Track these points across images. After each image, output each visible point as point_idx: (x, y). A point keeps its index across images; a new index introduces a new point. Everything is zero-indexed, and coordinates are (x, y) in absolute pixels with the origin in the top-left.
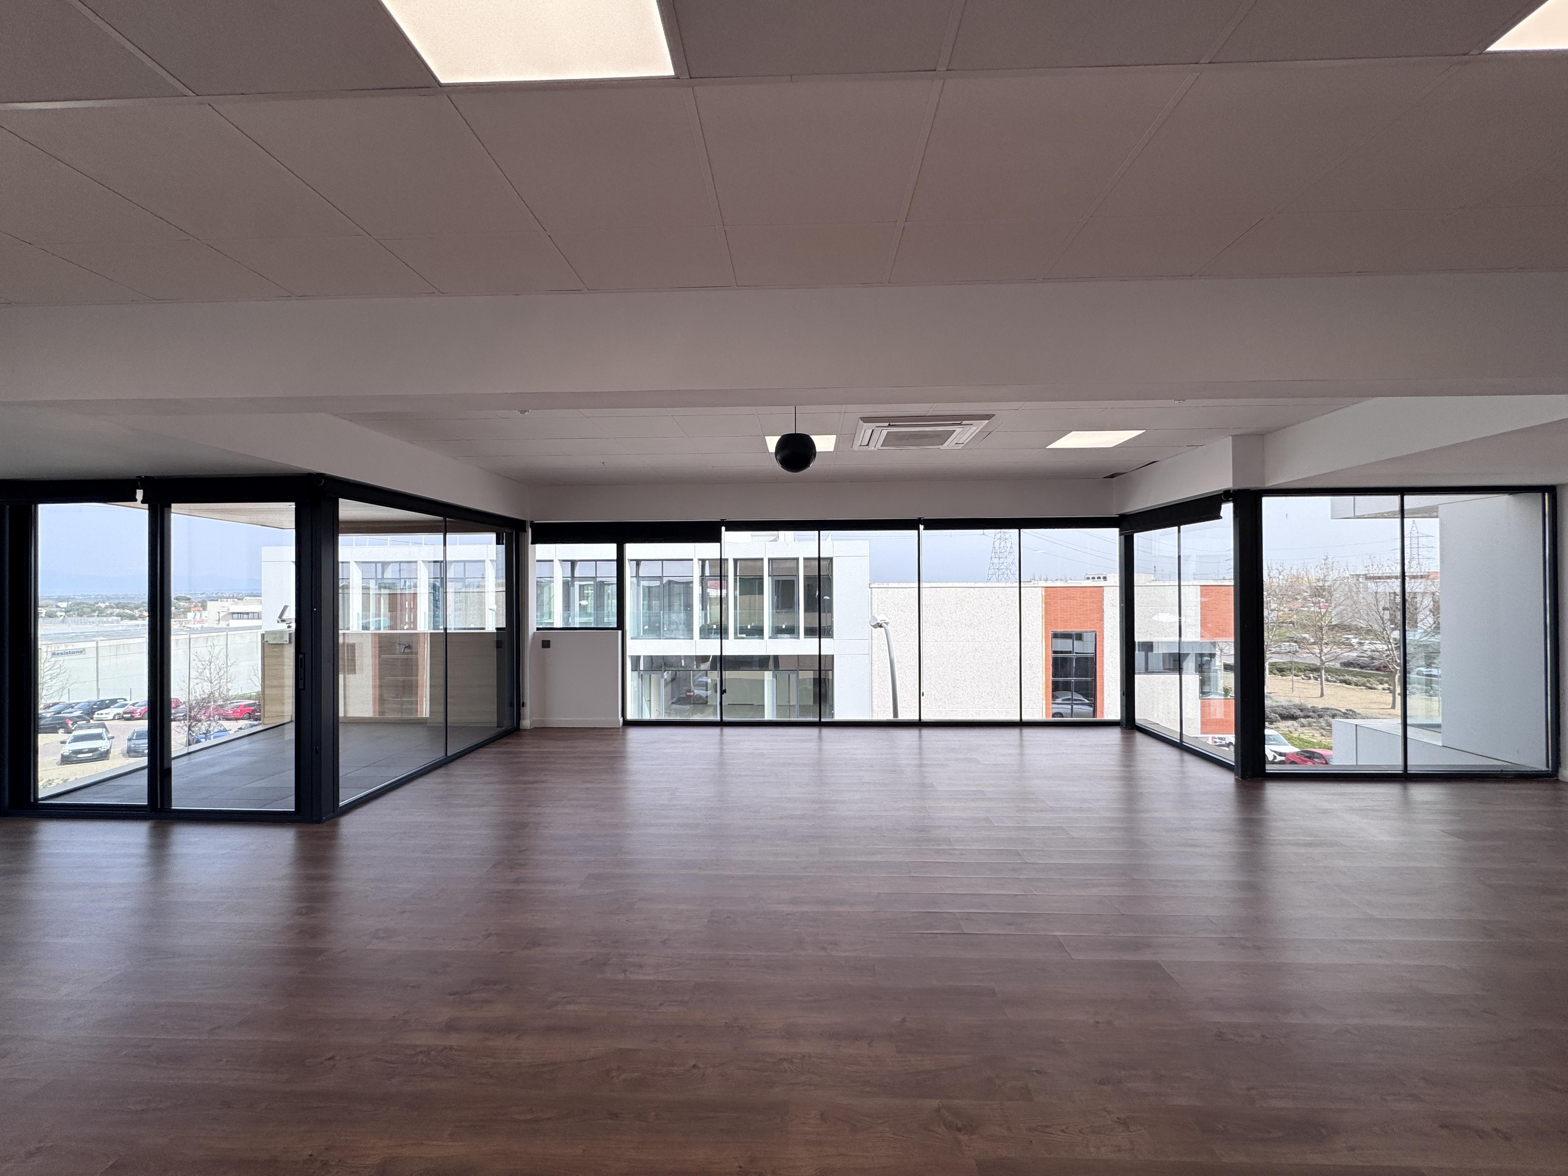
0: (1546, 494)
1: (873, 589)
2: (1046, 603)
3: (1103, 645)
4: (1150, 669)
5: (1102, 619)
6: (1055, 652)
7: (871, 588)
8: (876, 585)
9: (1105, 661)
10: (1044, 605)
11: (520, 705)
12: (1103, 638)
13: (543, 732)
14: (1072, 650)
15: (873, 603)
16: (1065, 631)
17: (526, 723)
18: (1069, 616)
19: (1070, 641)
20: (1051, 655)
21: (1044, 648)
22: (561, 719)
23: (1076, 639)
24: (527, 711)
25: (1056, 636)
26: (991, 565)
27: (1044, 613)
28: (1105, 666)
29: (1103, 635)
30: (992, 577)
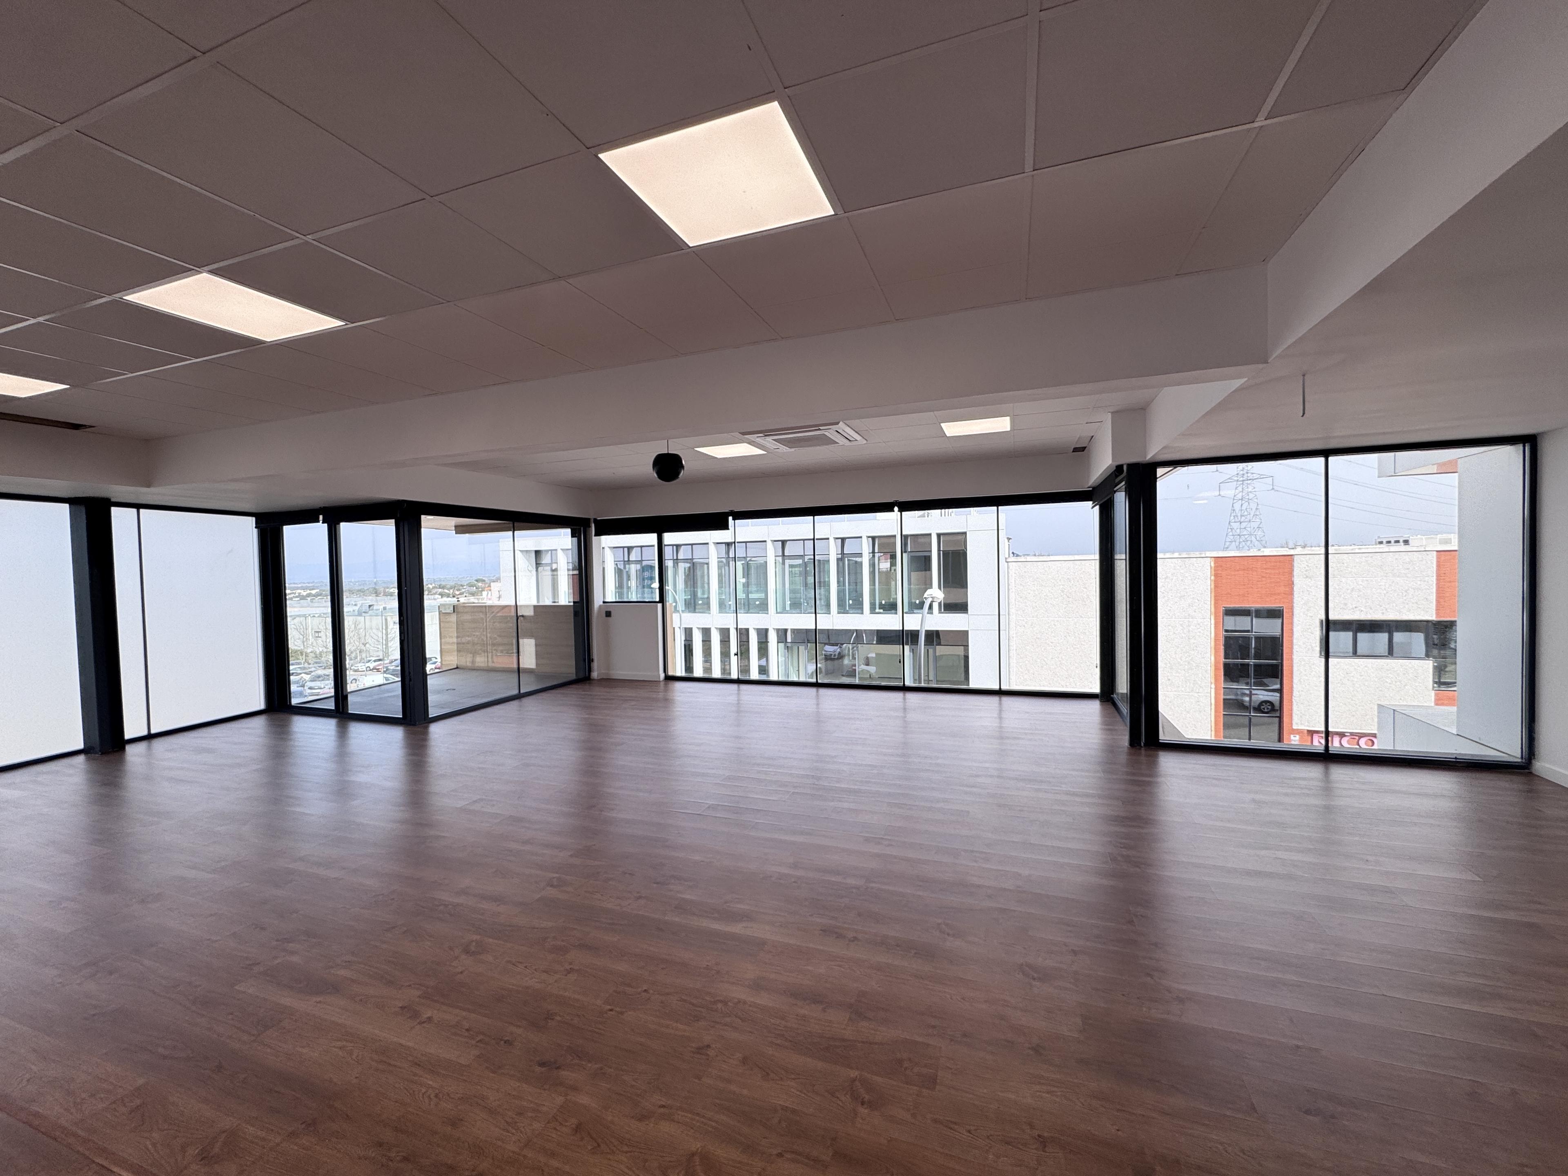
0: (1526, 445)
1: (1010, 564)
2: (1216, 575)
3: (1292, 623)
4: (1359, 652)
5: (1291, 593)
6: (1227, 631)
7: (1007, 562)
9: (1295, 641)
10: (1213, 578)
11: (591, 661)
12: (1293, 614)
13: (609, 682)
14: (1250, 629)
16: (1241, 607)
17: (595, 675)
18: (1247, 590)
19: (1249, 618)
20: (1222, 634)
21: (1213, 626)
22: (620, 672)
23: (1255, 617)
24: (595, 665)
25: (1231, 612)
26: (1230, 530)
27: (1213, 586)
28: (1295, 647)
29: (1292, 612)
30: (1230, 545)
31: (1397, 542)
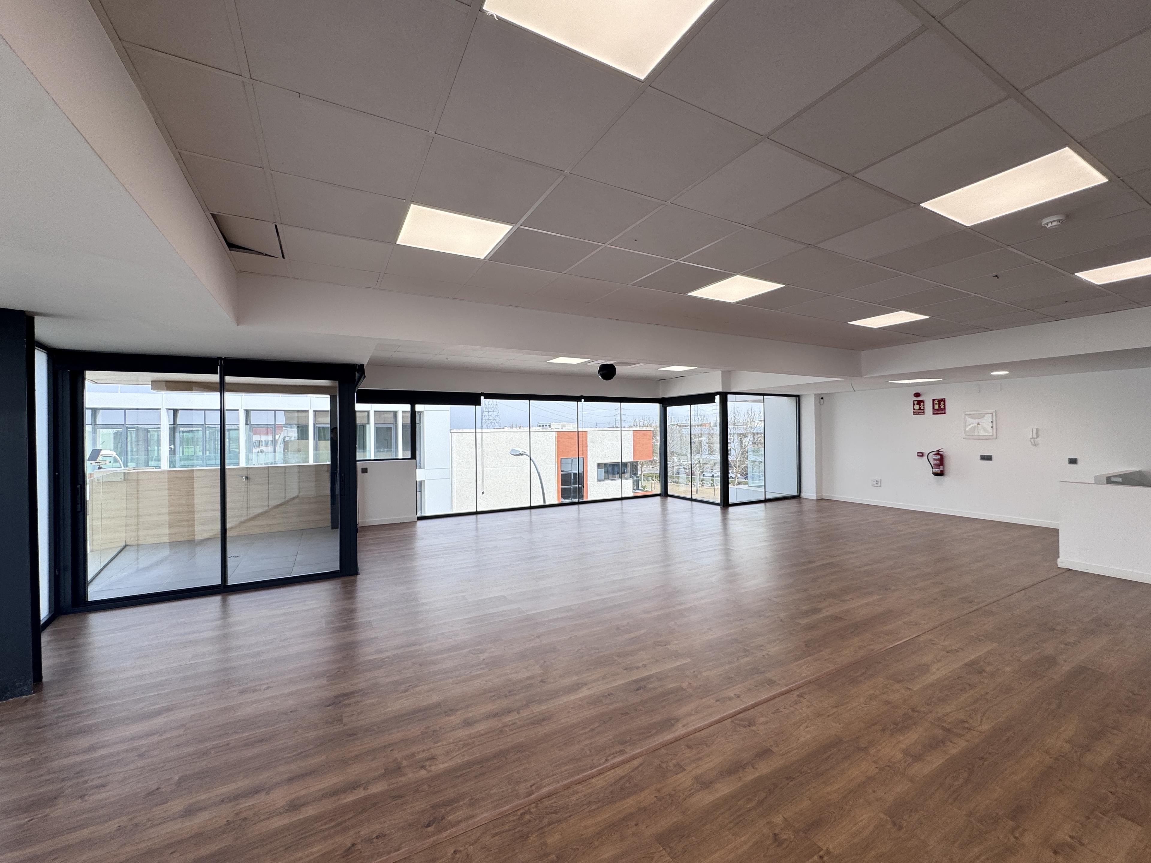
0: (797, 398)
1: (452, 434)
3: (587, 466)
5: (587, 450)
7: (451, 433)
8: (455, 431)
9: (588, 474)
10: (556, 442)
12: (587, 461)
15: (453, 443)
18: (570, 449)
20: (560, 473)
21: (557, 469)
27: (556, 447)
28: (588, 477)
31: (546, 426)
